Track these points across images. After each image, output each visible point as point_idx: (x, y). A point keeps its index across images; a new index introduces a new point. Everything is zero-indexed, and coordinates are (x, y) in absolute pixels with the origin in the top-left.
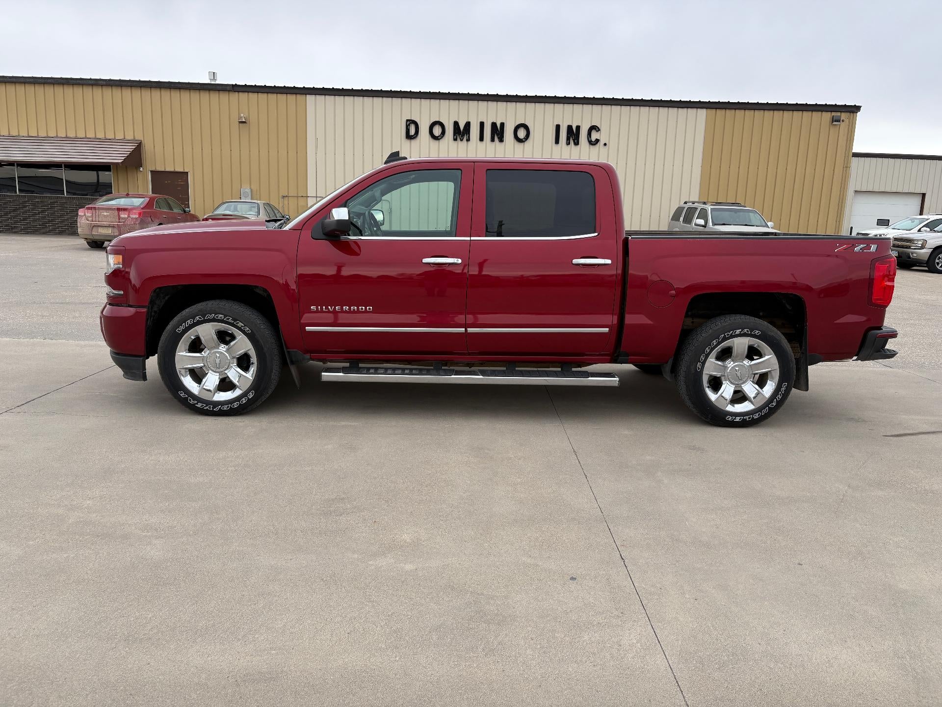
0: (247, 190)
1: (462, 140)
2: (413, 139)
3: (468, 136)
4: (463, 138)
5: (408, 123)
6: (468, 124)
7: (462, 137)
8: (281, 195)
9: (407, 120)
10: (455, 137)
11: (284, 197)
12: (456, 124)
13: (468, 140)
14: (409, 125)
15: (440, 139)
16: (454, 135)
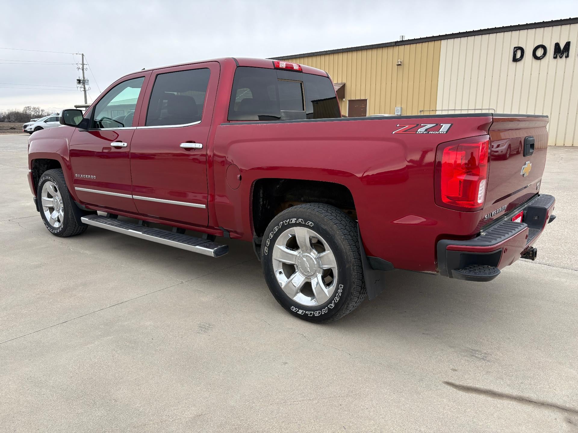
0: (398, 108)
1: (561, 57)
2: (518, 61)
3: (567, 53)
4: (563, 56)
5: (516, 49)
6: (568, 44)
7: (561, 55)
8: (419, 110)
9: (515, 48)
10: (555, 56)
11: (421, 111)
12: (557, 45)
13: (567, 56)
14: (516, 51)
15: (542, 58)
16: (554, 54)
